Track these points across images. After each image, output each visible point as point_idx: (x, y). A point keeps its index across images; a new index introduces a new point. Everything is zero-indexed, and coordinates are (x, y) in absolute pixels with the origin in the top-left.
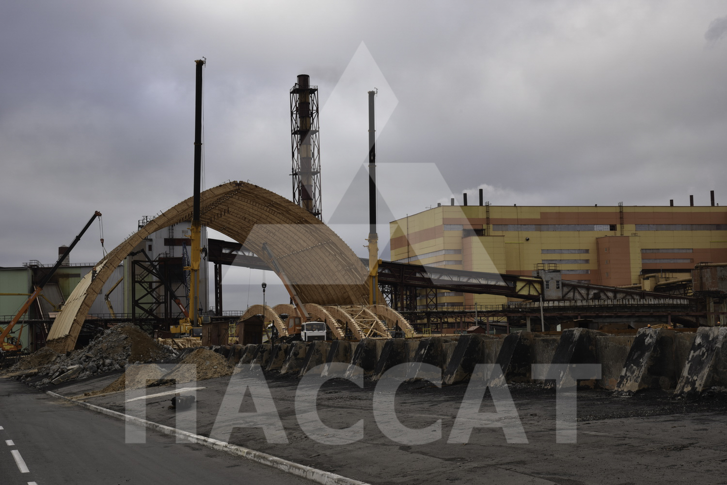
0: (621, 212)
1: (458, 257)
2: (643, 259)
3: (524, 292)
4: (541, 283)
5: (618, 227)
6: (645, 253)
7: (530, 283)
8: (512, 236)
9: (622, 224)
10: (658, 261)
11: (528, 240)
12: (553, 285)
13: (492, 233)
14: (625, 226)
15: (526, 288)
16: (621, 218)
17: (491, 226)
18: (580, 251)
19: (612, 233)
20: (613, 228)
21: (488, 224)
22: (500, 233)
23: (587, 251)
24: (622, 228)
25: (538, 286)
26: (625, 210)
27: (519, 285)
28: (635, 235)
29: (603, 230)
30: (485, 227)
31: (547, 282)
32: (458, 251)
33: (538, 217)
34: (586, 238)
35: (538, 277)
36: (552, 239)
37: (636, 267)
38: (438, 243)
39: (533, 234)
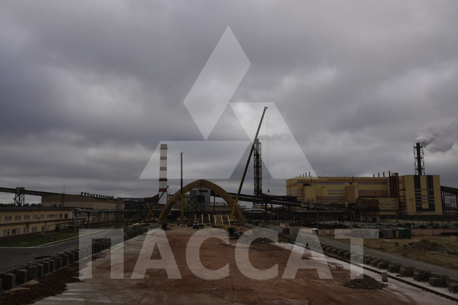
0: (353, 179)
1: (302, 192)
2: (359, 193)
3: (303, 206)
4: (308, 203)
5: (352, 183)
6: (360, 191)
7: (305, 203)
8: (318, 186)
9: (353, 182)
10: (365, 194)
11: (324, 187)
12: (312, 204)
13: (312, 185)
14: (354, 183)
15: (304, 205)
16: (353, 181)
17: (312, 183)
18: (340, 191)
19: (350, 185)
20: (350, 184)
21: (311, 182)
22: (315, 185)
23: (342, 191)
24: (353, 184)
25: (307, 204)
26: (354, 178)
27: (302, 204)
28: (357, 186)
29: (347, 184)
30: (310, 183)
31: (310, 203)
32: (302, 190)
33: (327, 180)
34: (342, 187)
35: (308, 202)
36: (331, 187)
37: (357, 196)
38: (296, 188)
39: (325, 185)
